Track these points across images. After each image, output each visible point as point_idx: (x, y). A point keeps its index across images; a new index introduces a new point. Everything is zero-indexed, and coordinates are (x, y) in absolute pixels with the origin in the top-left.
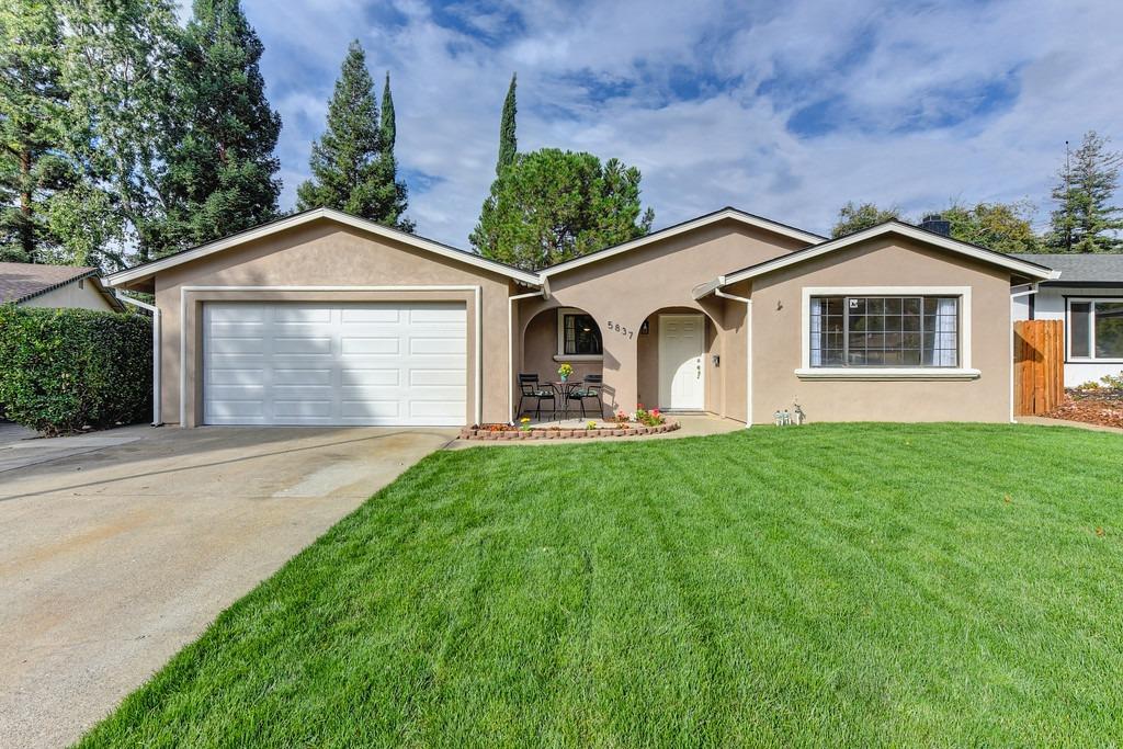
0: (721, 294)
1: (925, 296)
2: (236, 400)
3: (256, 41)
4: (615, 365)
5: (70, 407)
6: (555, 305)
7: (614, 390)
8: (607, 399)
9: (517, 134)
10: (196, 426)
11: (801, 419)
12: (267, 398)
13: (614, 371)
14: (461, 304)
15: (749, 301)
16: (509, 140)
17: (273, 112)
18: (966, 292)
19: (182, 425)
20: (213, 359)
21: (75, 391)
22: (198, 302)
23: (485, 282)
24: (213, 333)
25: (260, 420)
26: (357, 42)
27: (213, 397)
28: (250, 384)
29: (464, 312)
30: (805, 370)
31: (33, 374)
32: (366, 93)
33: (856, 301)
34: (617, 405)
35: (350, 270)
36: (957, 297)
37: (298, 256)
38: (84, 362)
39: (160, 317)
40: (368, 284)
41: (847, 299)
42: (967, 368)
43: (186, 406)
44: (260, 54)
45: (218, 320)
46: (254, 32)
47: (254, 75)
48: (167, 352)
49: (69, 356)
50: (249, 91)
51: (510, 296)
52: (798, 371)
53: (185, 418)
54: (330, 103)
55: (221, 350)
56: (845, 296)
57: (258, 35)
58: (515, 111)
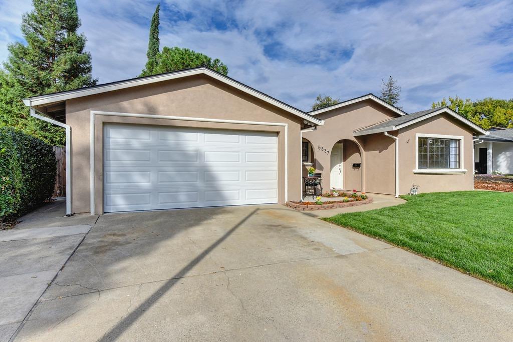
0: (388, 135)
1: (451, 139)
2: (131, 193)
4: (322, 168)
12: (155, 191)
13: (321, 171)
15: (398, 139)
18: (462, 138)
19: (92, 213)
20: (111, 164)
22: (103, 122)
23: (289, 122)
24: (112, 146)
27: (112, 192)
28: (144, 182)
29: (278, 138)
30: (417, 170)
33: (431, 140)
36: (459, 140)
39: (71, 132)
41: (428, 139)
42: (462, 170)
43: (95, 200)
45: (116, 137)
51: (301, 130)
52: (414, 171)
53: (95, 209)
55: (118, 158)
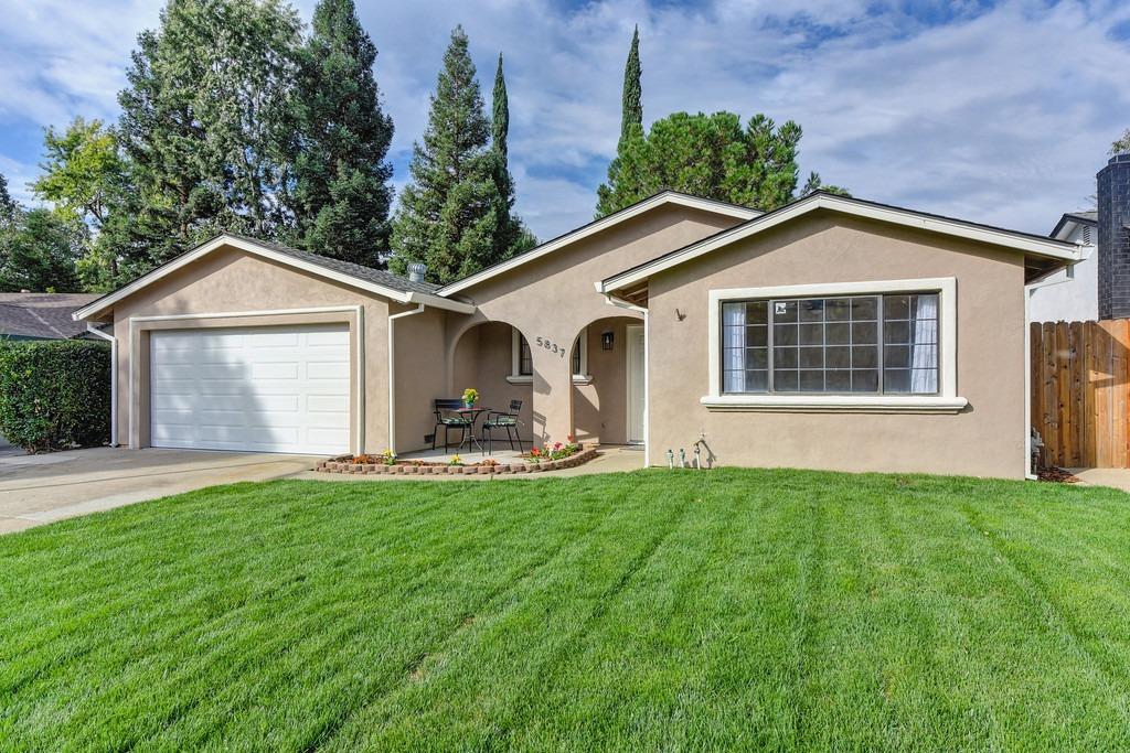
1: (885, 294)
2: (174, 423)
3: (369, 45)
4: (546, 389)
5: (40, 428)
6: (483, 320)
7: (545, 418)
8: (537, 429)
9: (643, 101)
10: (141, 448)
11: (710, 461)
12: (196, 423)
13: (544, 396)
14: (343, 325)
15: (646, 311)
16: (633, 109)
17: (385, 116)
18: (946, 285)
19: (131, 447)
20: (157, 384)
21: (47, 415)
22: (142, 331)
23: (366, 301)
24: (157, 360)
25: (189, 442)
26: (460, 27)
28: (184, 408)
29: (348, 334)
30: (713, 396)
31: (14, 399)
32: (468, 81)
33: (783, 305)
34: (548, 437)
35: (253, 295)
36: (936, 293)
37: (213, 283)
38: (57, 389)
39: (117, 346)
40: (268, 308)
41: (771, 303)
42: (949, 397)
43: (133, 429)
44: (373, 58)
45: (160, 347)
46: (367, 37)
47: (368, 80)
48: (122, 377)
49: (41, 383)
50: (360, 98)
51: (391, 314)
52: (704, 400)
53: (133, 440)
54: (432, 98)
55: (163, 375)
56: (768, 299)
57: (373, 39)
58: (639, 73)
